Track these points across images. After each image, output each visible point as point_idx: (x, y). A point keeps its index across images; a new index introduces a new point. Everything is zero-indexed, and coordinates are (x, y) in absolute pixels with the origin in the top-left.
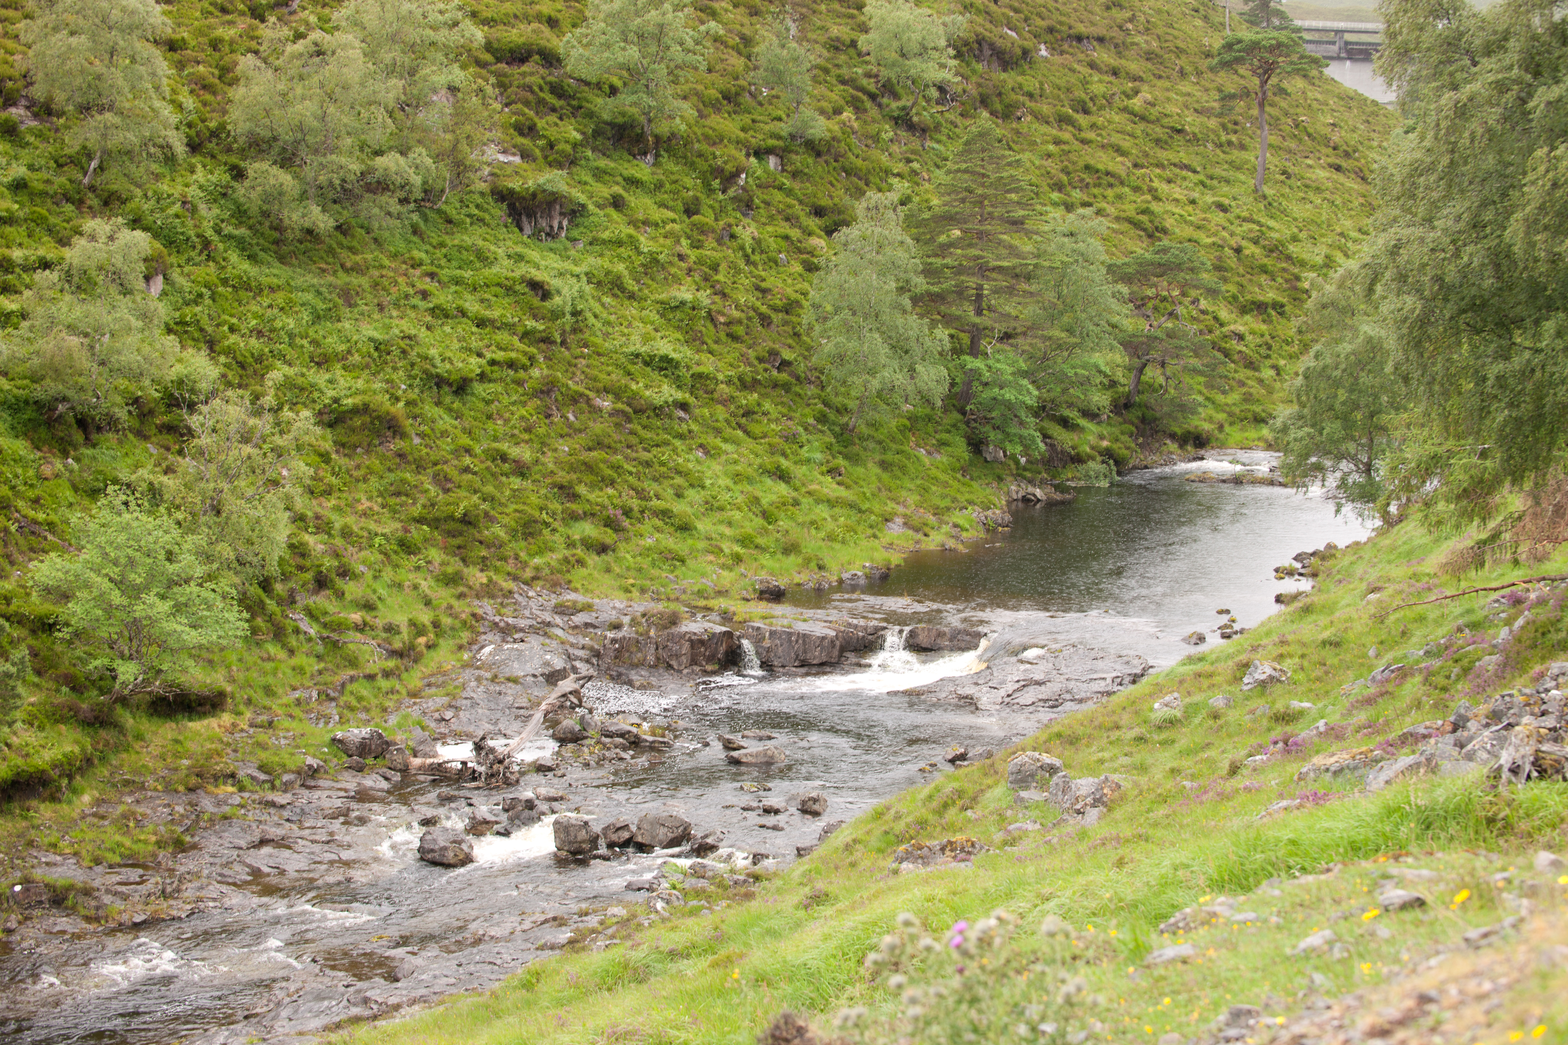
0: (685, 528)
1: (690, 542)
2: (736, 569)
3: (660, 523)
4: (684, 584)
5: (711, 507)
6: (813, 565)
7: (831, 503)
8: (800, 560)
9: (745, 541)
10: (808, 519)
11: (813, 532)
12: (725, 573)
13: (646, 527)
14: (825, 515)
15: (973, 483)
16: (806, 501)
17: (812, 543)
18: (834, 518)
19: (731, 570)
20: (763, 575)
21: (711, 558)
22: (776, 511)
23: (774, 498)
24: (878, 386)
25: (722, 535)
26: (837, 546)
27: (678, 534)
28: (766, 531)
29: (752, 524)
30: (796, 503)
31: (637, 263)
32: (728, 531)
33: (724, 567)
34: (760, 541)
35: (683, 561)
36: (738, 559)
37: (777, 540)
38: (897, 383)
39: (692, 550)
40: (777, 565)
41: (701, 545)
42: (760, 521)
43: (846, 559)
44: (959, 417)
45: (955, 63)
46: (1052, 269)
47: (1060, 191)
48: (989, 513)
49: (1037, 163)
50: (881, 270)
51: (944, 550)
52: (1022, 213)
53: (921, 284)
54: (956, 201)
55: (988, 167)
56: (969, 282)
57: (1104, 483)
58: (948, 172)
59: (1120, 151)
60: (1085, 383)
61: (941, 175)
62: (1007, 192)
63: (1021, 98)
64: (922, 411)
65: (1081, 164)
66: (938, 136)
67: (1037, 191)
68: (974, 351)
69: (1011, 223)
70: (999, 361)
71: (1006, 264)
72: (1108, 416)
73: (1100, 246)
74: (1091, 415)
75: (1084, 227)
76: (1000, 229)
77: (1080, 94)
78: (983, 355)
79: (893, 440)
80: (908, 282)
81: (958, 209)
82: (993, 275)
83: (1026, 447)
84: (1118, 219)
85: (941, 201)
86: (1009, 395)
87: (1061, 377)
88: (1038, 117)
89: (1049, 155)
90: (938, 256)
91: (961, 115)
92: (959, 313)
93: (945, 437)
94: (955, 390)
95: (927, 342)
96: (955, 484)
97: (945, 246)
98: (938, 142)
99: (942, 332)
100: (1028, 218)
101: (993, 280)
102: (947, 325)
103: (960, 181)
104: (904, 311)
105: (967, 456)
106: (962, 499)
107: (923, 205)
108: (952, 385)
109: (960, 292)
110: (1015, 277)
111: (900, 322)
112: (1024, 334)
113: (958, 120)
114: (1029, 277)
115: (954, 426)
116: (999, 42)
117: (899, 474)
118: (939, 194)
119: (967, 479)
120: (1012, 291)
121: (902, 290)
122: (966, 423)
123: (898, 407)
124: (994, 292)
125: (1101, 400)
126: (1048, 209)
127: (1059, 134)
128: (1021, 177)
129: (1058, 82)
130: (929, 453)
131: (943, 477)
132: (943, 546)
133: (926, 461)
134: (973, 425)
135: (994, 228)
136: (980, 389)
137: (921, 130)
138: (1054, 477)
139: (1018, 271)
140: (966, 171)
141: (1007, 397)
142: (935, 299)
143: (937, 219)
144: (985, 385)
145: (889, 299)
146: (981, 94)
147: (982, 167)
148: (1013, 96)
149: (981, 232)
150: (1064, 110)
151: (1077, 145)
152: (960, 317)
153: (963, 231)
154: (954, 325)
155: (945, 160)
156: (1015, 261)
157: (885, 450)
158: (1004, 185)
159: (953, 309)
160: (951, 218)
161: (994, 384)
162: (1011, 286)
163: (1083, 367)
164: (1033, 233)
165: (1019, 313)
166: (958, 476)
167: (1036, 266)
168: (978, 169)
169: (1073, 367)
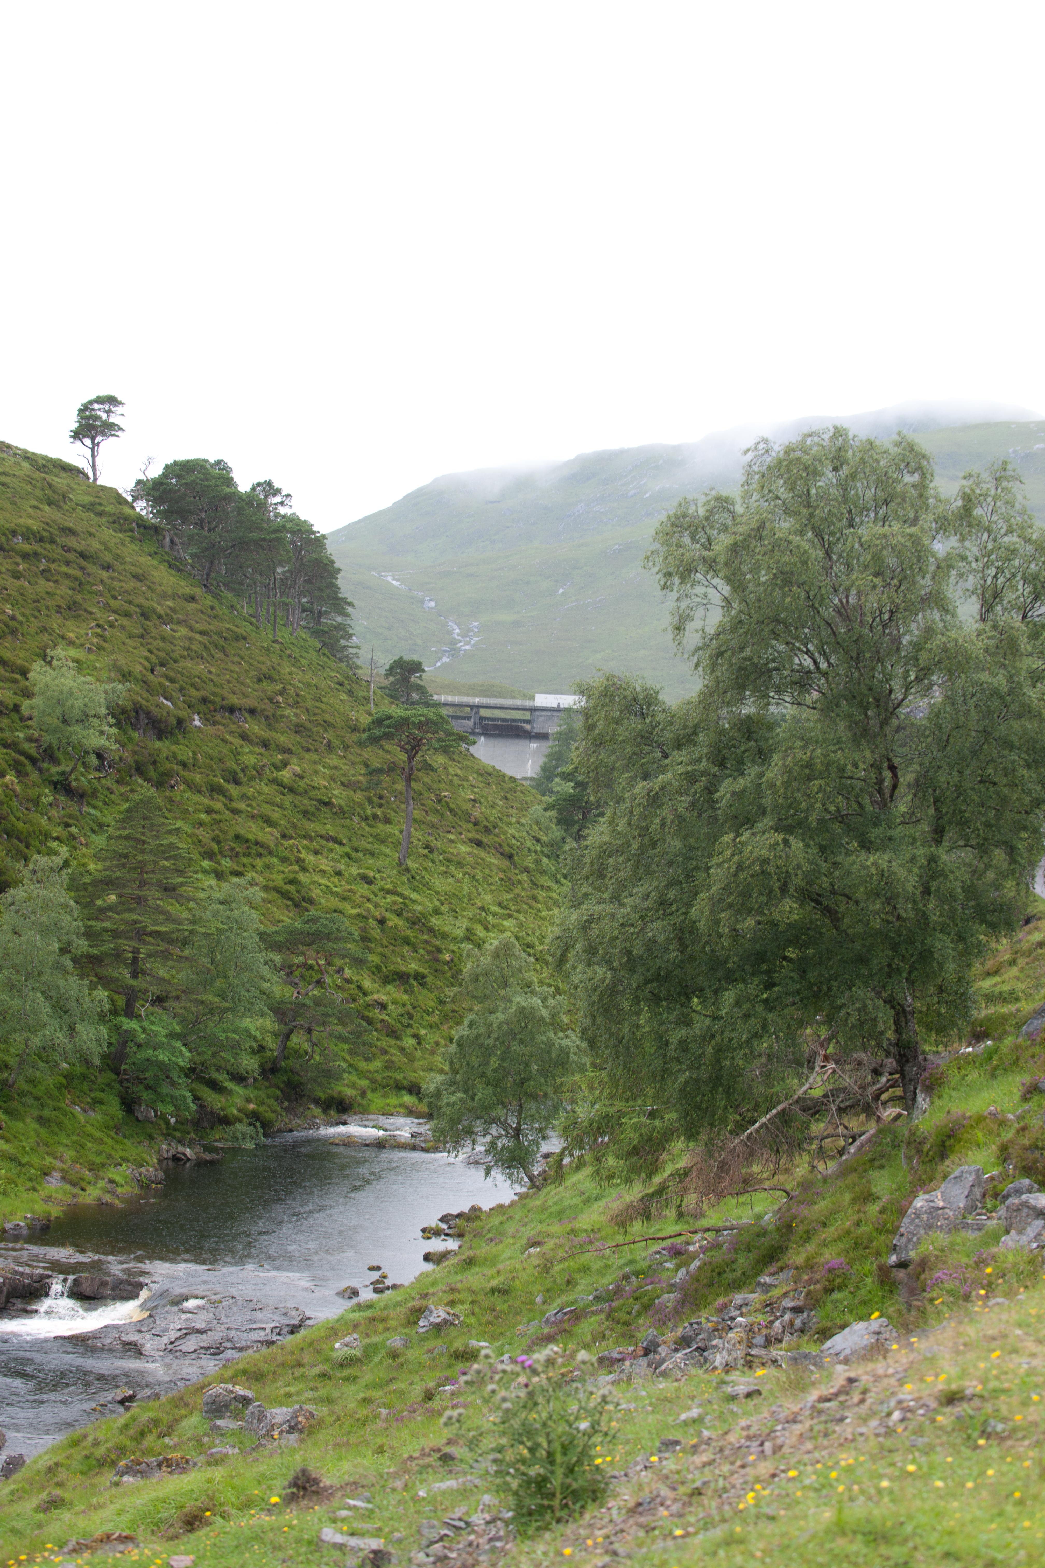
15: (126, 1141)
24: (39, 1044)
38: (56, 1041)
43: (9, 1209)
44: (114, 1077)
45: (114, 730)
46: (207, 935)
47: (211, 859)
48: (143, 1170)
49: (189, 831)
50: (45, 931)
51: (101, 1204)
52: (180, 880)
53: (82, 945)
54: (117, 866)
55: (148, 834)
56: (126, 945)
57: (250, 1145)
58: (110, 838)
59: (269, 822)
60: (235, 1047)
61: (100, 840)
62: (166, 859)
63: (175, 767)
64: (79, 1069)
65: (231, 833)
66: (95, 802)
67: (191, 859)
68: (129, 1012)
69: (169, 890)
70: (152, 1023)
71: (162, 929)
72: (256, 1080)
73: (254, 915)
74: (239, 1078)
75: (240, 896)
76: (157, 895)
77: (231, 764)
78: (138, 1017)
79: (51, 1096)
80: (69, 943)
81: (118, 874)
82: (150, 939)
83: (178, 1108)
84: (266, 888)
85: (100, 866)
86: (163, 1056)
87: (212, 1041)
88: (191, 786)
89: (201, 824)
90: (97, 919)
91: (117, 782)
92: (116, 975)
93: (99, 1095)
94: (113, 1049)
95: (87, 1002)
96: (110, 1141)
97: (102, 910)
98: (95, 807)
99: (101, 994)
100: (182, 884)
101: (149, 943)
102: (105, 987)
103: (121, 846)
104: (65, 971)
105: (120, 1114)
106: (117, 1155)
107: (82, 869)
108: (110, 1044)
109: (118, 955)
110: (171, 942)
111: (61, 982)
112: (177, 998)
113: (114, 786)
114: (185, 942)
115: (108, 1085)
116: (155, 711)
117: (56, 1129)
118: (99, 859)
119: (120, 1137)
120: (166, 956)
121: (63, 951)
122: (121, 1082)
123: (56, 1065)
124: (149, 956)
125: (250, 1063)
126: (199, 876)
127: (211, 803)
128: (180, 845)
129: (210, 751)
130: (84, 1111)
131: (98, 1134)
132: (100, 1200)
133: (82, 1118)
134: (126, 1084)
135: (152, 894)
136: (135, 1049)
137: (79, 796)
138: (202, 1138)
139: (174, 936)
140: (127, 838)
141: (161, 1057)
142: (95, 960)
143: (96, 883)
144: (139, 1046)
145: (51, 959)
146: (137, 762)
147: (143, 834)
148: (168, 765)
149: (140, 898)
150: (216, 779)
151: (228, 815)
152: (117, 979)
153: (120, 896)
154: (112, 986)
155: (101, 826)
156: (172, 926)
157: (42, 1106)
158: (163, 852)
159: (110, 972)
160: (108, 883)
161: (148, 1045)
162: (166, 951)
163: (234, 1032)
164: (189, 900)
165: (173, 977)
166: (112, 1134)
167: (192, 932)
168: (139, 836)
169: (224, 1031)
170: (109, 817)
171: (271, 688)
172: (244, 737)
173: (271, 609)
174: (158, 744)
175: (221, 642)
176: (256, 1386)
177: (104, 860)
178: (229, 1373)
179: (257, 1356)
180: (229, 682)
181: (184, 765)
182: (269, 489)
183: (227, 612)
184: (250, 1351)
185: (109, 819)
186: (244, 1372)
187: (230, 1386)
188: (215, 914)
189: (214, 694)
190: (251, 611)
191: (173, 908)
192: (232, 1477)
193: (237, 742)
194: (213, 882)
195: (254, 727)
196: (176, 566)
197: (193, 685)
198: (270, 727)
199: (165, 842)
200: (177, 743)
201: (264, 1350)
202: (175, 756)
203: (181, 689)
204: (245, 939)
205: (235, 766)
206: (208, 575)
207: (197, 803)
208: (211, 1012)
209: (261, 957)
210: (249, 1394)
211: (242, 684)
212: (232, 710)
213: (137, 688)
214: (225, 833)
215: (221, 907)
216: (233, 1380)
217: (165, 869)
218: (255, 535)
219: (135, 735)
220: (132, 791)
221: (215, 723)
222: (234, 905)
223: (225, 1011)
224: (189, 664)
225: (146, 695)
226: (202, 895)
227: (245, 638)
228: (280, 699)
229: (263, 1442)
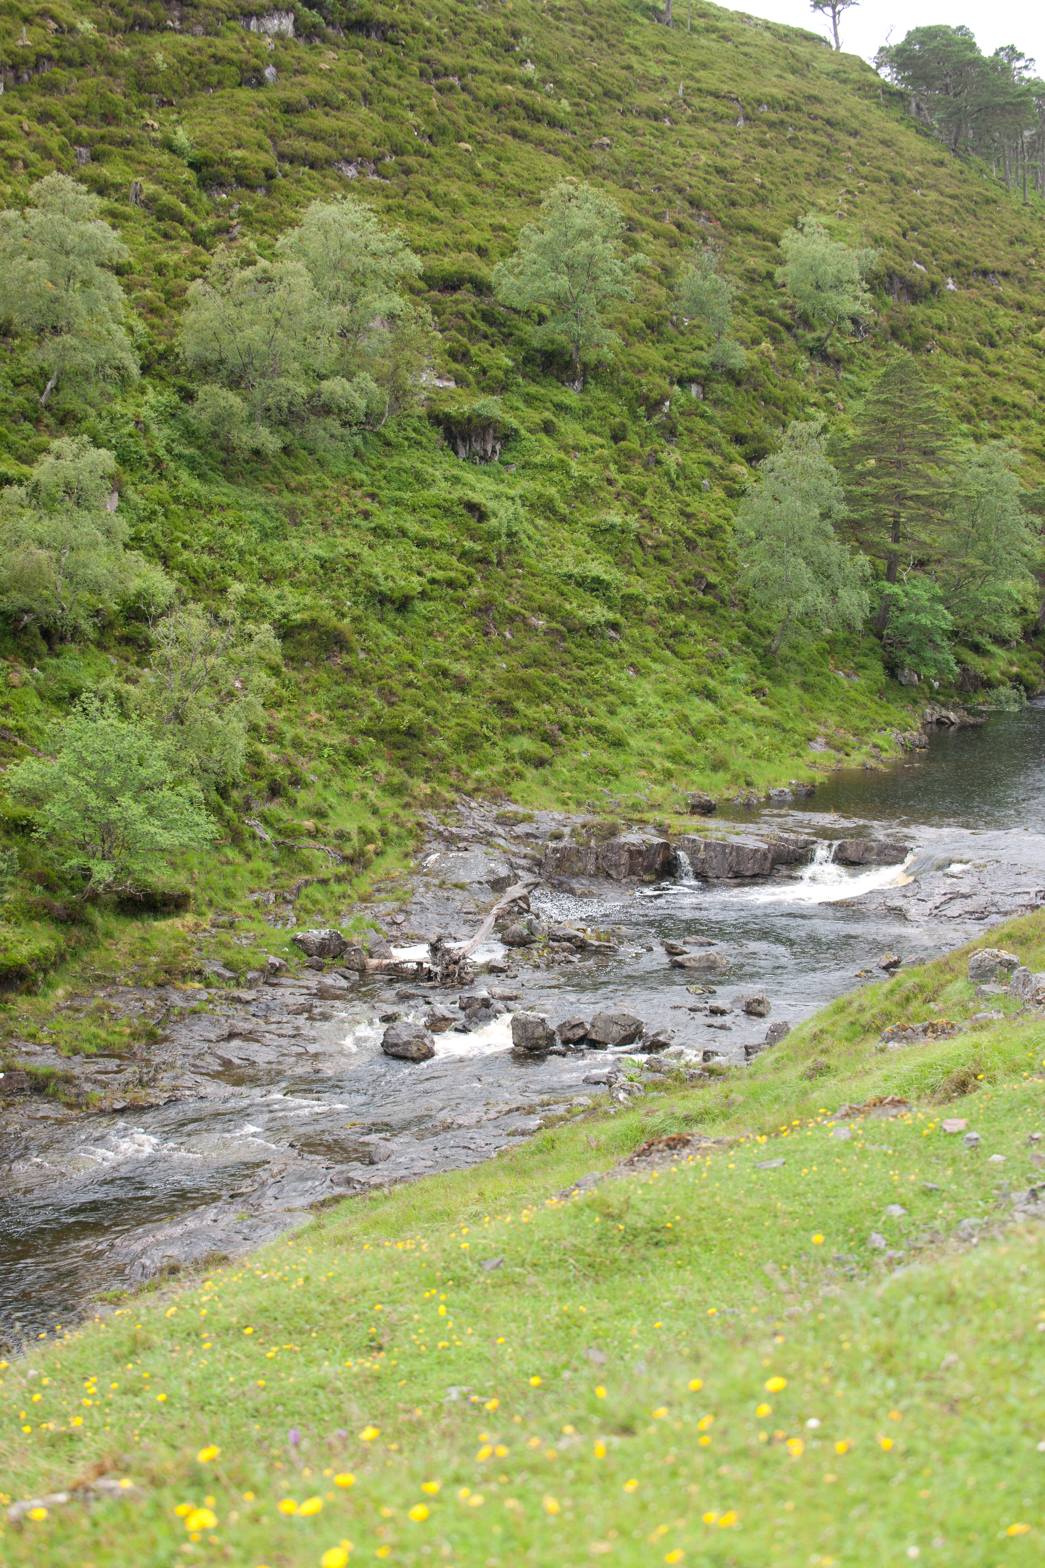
0: (618, 744)
1: (623, 757)
2: (668, 784)
3: (594, 739)
4: (619, 797)
5: (642, 724)
6: (741, 781)
7: (758, 722)
8: (728, 777)
9: (675, 757)
10: (735, 737)
11: (740, 749)
12: (657, 788)
13: (581, 742)
14: (752, 733)
15: (890, 705)
16: (732, 720)
17: (739, 760)
18: (760, 737)
19: (663, 785)
20: (693, 790)
21: (643, 773)
22: (704, 729)
23: (702, 716)
24: (802, 610)
25: (653, 751)
26: (763, 764)
27: (611, 750)
28: (696, 747)
29: (682, 741)
30: (723, 721)
31: (568, 487)
32: (659, 748)
33: (656, 782)
34: (689, 757)
35: (616, 776)
36: (669, 775)
37: (706, 757)
38: (819, 607)
39: (625, 765)
40: (707, 781)
41: (634, 760)
42: (689, 738)
43: (772, 776)
44: (877, 641)
45: (868, 296)
46: (967, 498)
47: (969, 422)
48: (907, 734)
49: (947, 394)
50: (806, 497)
51: (866, 769)
52: (940, 443)
53: (842, 510)
54: (876, 431)
55: (906, 398)
56: (887, 509)
57: (1014, 708)
58: (868, 402)
59: (1026, 384)
60: (997, 610)
61: (858, 405)
62: (925, 423)
63: (931, 331)
64: (842, 634)
65: (989, 396)
66: (852, 367)
67: (949, 422)
68: (891, 576)
69: (928, 453)
70: (915, 587)
71: (922, 493)
72: (1018, 643)
73: (1014, 477)
74: (1001, 641)
75: (998, 459)
76: (916, 458)
77: (987, 327)
78: (900, 581)
79: (814, 662)
80: (830, 509)
81: (877, 438)
82: (910, 503)
83: (941, 671)
84: (1025, 451)
85: (859, 431)
86: (925, 620)
87: (974, 604)
88: (946, 349)
89: (958, 388)
90: (858, 484)
91: (873, 347)
92: (877, 539)
93: (862, 660)
94: (875, 614)
95: (848, 567)
96: (873, 706)
97: (862, 475)
98: (851, 372)
99: (863, 558)
100: (941, 448)
101: (910, 508)
102: (866, 552)
103: (877, 411)
104: (827, 537)
105: (883, 679)
106: (881, 720)
107: (840, 434)
108: (872, 609)
109: (878, 519)
110: (932, 505)
111: (823, 548)
112: (939, 561)
113: (870, 351)
114: (945, 506)
115: (871, 650)
116: (909, 276)
117: (821, 696)
118: (857, 424)
119: (884, 702)
120: (927, 519)
121: (825, 516)
122: (884, 647)
123: (819, 630)
124: (911, 519)
125: (1012, 626)
126: (958, 439)
127: (968, 366)
128: (938, 409)
129: (965, 315)
130: (848, 676)
131: (862, 699)
132: (864, 765)
133: (845, 683)
134: (890, 649)
135: (913, 458)
136: (897, 613)
137: (836, 362)
138: (965, 701)
139: (935, 499)
140: (885, 402)
141: (923, 621)
142: (855, 525)
143: (854, 448)
144: (902, 610)
145: (812, 525)
146: (891, 326)
147: (901, 398)
148: (923, 329)
149: (899, 462)
150: (972, 343)
151: (985, 378)
152: (878, 544)
153: (879, 460)
154: (873, 551)
155: (859, 391)
156: (932, 490)
157: (806, 672)
158: (921, 416)
159: (872, 537)
160: (868, 448)
161: (911, 608)
162: (927, 514)
163: (996, 595)
164: (949, 463)
165: (934, 541)
166: (876, 698)
167: (952, 495)
168: (897, 400)
169: (987, 595)
170: (866, 382)
171: (1023, 251)
172: (998, 300)
173: (1020, 172)
174: (913, 309)
175: (972, 206)
176: (1022, 950)
177: (863, 425)
178: (995, 937)
179: (1022, 920)
180: (981, 245)
181: (939, 328)
182: (1013, 53)
183: (976, 175)
184: (1015, 916)
185: (866, 384)
186: (1010, 936)
187: (995, 951)
188: (976, 477)
189: (967, 258)
190: (1001, 175)
191: (933, 472)
192: (999, 1042)
193: (992, 305)
194: (972, 445)
195: (1007, 290)
196: (924, 132)
197: (946, 249)
198: (1023, 289)
199: (923, 406)
200: (932, 307)
201: (1029, 914)
202: (930, 320)
203: (934, 254)
204: (1005, 501)
205: (990, 329)
206: (956, 140)
207: (953, 367)
208: (973, 575)
209: (1022, 519)
210: (1014, 958)
211: (995, 247)
212: (985, 273)
213: (890, 253)
214: (982, 395)
215: (981, 470)
216: (998, 944)
217: (924, 433)
218: (1000, 100)
219: (890, 300)
220: (888, 355)
221: (969, 287)
222: (994, 468)
223: (988, 573)
224: (941, 228)
225: (899, 259)
226: (962, 458)
227: (995, 202)
228: (1033, 261)
229: (1028, 1006)
